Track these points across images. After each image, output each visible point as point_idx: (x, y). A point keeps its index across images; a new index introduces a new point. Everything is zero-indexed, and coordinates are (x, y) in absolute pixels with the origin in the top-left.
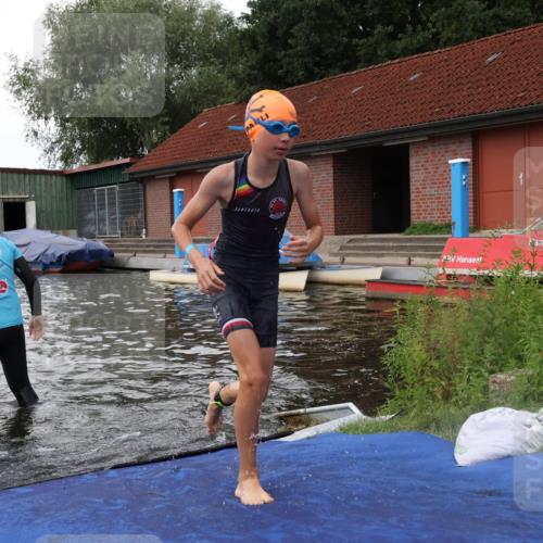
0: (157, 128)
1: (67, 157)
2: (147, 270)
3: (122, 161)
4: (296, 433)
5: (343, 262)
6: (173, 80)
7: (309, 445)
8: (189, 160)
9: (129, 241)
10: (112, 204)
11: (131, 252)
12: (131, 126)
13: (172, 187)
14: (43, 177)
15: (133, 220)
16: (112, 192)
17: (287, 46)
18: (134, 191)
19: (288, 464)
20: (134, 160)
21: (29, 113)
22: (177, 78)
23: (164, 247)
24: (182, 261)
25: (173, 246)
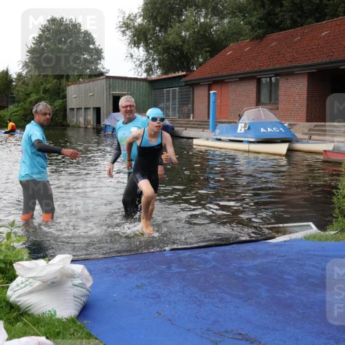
0: (202, 55)
1: (149, 70)
2: (192, 138)
3: (181, 73)
4: (278, 238)
5: (310, 139)
6: (213, 26)
7: (285, 245)
8: (220, 74)
9: (183, 121)
10: (174, 99)
11: (184, 127)
12: (186, 53)
13: (209, 90)
14: (135, 82)
15: (185, 109)
16: (174, 92)
18: (187, 91)
19: (273, 255)
20: (188, 73)
21: (129, 44)
22: (216, 25)
23: (203, 125)
24: (213, 134)
25: (208, 125)
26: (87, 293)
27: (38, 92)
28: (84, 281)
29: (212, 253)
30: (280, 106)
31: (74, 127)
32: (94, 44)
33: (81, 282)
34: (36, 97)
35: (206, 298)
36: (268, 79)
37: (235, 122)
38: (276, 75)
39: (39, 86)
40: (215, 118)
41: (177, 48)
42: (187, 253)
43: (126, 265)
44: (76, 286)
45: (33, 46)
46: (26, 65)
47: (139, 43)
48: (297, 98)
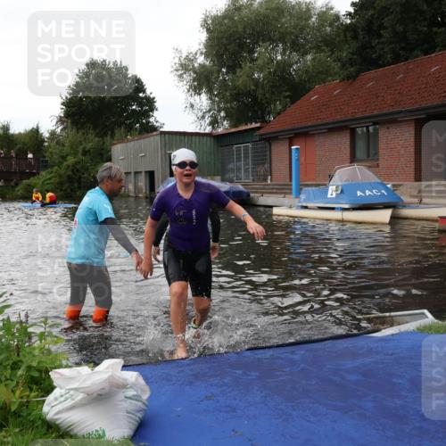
0: (280, 100)
1: (214, 123)
2: (271, 207)
3: (254, 125)
4: (383, 331)
5: (420, 202)
6: (293, 64)
7: (394, 340)
8: (303, 125)
9: (258, 185)
10: (246, 157)
11: (260, 193)
12: (261, 100)
13: (291, 145)
14: (197, 138)
15: (261, 170)
17: (380, 36)
18: (262, 148)
19: (377, 353)
20: (263, 125)
21: (189, 91)
22: (296, 63)
23: (284, 190)
24: (297, 200)
25: (291, 189)
26: (144, 407)
27: (75, 154)
28: (139, 393)
29: (300, 352)
30: (381, 163)
31: (122, 196)
32: (144, 91)
33: (135, 393)
34: (73, 160)
35: (294, 410)
36: (365, 128)
37: (325, 185)
38: (375, 124)
39: (77, 147)
40: (298, 179)
41: (248, 94)
42: (269, 353)
43: (191, 370)
44: (130, 398)
45: (69, 97)
46: (61, 120)
47: (201, 89)
48: (402, 152)
